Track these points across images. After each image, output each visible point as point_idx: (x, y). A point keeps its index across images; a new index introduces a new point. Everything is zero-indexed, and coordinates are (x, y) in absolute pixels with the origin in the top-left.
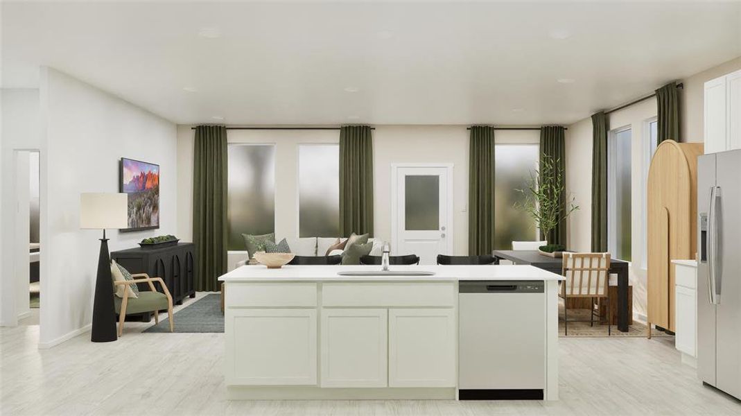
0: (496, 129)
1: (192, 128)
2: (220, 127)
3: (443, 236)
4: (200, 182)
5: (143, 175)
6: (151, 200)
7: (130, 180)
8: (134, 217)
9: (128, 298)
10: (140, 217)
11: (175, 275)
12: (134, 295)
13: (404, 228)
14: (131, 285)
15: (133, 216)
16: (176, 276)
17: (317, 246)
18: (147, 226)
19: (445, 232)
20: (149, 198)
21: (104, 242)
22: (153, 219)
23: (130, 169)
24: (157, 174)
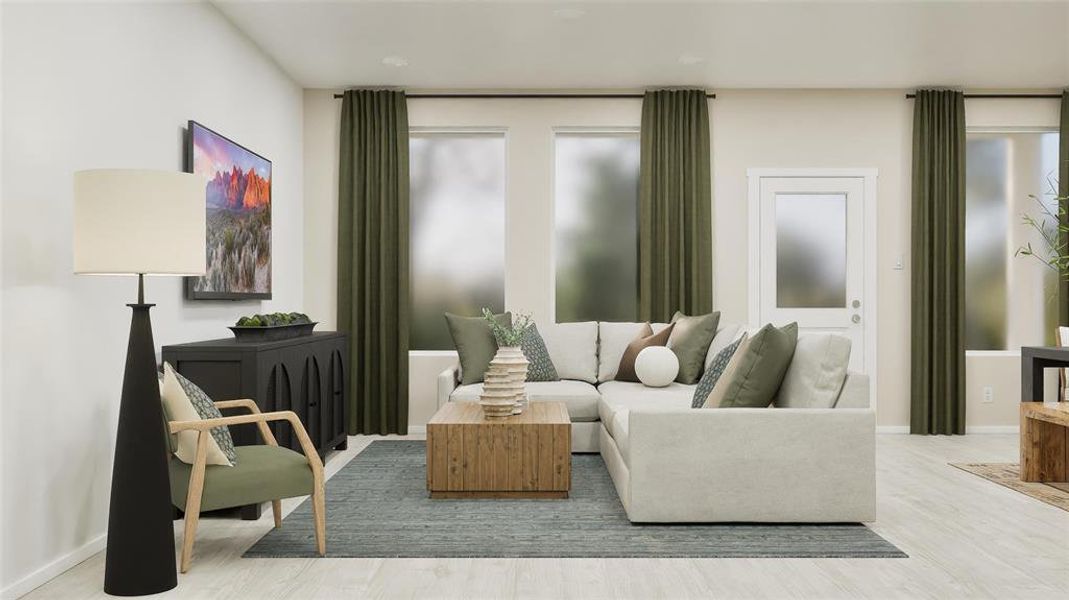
0: (966, 96)
1: (336, 96)
2: (394, 92)
3: (856, 319)
4: (351, 210)
5: (237, 173)
6: (255, 234)
7: (211, 180)
8: (219, 266)
9: (208, 467)
10: (232, 268)
11: (311, 401)
12: (222, 457)
13: (775, 303)
14: (215, 432)
15: (217, 264)
16: (311, 405)
17: (599, 341)
18: (246, 291)
19: (859, 311)
20: (251, 229)
21: (141, 311)
22: (260, 276)
23: (209, 152)
24: (267, 181)
